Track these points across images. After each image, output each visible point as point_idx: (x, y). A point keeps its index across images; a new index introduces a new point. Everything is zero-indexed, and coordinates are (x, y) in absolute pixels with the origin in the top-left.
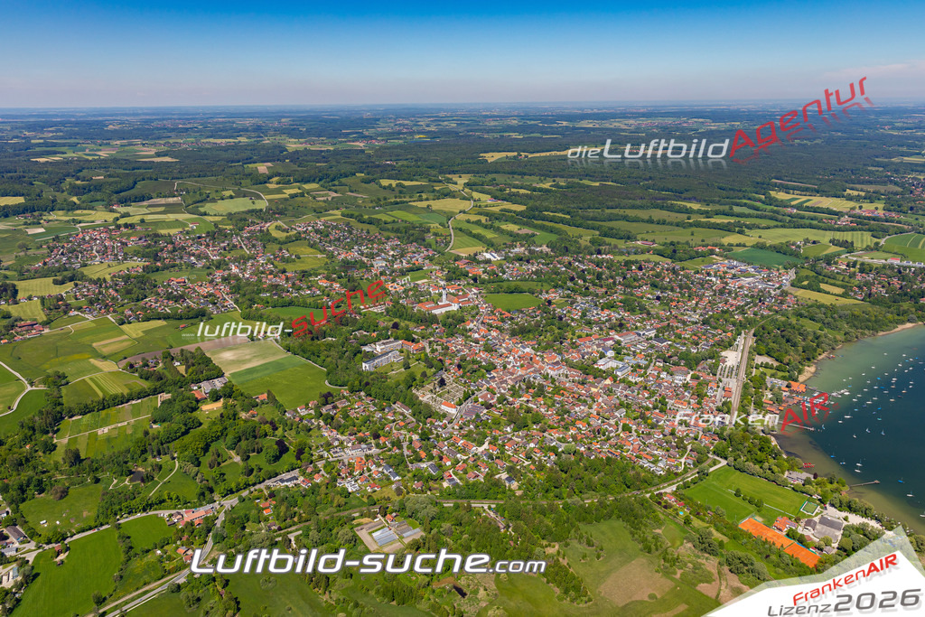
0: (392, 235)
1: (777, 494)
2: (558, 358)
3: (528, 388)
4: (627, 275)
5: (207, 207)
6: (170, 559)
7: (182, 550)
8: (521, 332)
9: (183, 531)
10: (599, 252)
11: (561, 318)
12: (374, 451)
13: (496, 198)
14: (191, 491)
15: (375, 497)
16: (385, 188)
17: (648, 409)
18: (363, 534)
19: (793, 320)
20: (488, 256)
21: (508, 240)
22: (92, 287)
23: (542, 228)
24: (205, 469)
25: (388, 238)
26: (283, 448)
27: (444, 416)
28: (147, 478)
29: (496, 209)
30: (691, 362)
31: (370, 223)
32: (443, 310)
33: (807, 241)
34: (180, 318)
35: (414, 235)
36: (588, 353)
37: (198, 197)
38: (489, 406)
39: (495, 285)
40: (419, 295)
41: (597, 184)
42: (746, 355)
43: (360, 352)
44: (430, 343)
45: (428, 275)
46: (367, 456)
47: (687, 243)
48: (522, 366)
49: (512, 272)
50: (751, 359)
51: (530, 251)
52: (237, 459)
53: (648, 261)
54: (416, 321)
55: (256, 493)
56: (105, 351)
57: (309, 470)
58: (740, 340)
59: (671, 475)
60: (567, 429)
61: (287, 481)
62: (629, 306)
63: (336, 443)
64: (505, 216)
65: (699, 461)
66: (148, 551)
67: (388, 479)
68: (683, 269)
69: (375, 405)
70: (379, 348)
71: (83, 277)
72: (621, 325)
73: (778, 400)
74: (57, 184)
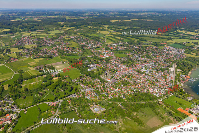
0: (92, 39)
1: (186, 102)
2: (132, 69)
3: (126, 76)
4: (146, 49)
5: (50, 32)
6: (49, 113)
7: (52, 111)
8: (123, 63)
9: (52, 107)
10: (139, 44)
11: (132, 60)
12: (92, 89)
13: (115, 31)
14: (53, 98)
15: (94, 100)
16: (89, 28)
17: (154, 81)
18: (92, 109)
19: (185, 61)
20: (114, 45)
21: (118, 41)
22: (27, 50)
23: (126, 38)
24: (55, 93)
25: (91, 40)
26: (72, 89)
27: (108, 82)
28: (43, 95)
29: (115, 34)
30: (163, 70)
31: (87, 36)
32: (105, 57)
33: (187, 42)
34: (47, 58)
35: (97, 39)
36: (139, 68)
37: (48, 30)
38: (117, 80)
39: (116, 51)
40: (100, 54)
41: (137, 28)
42: (175, 69)
43: (87, 66)
44: (103, 65)
45: (101, 49)
46: (91, 91)
47: (159, 42)
48: (124, 71)
49: (120, 48)
50: (176, 70)
51: (123, 44)
52: (62, 91)
53: (150, 46)
54: (99, 60)
55: (67, 99)
56: (31, 65)
57: (78, 94)
58: (173, 65)
59: (160, 97)
60: (136, 86)
61: (74, 96)
62: (147, 57)
63: (84, 88)
64: (117, 35)
65: (167, 94)
66: (44, 111)
67: (96, 96)
68: (159, 48)
69: (92, 79)
70: (91, 66)
71: (24, 48)
72: (146, 61)
73: (183, 80)
74: (17, 26)
